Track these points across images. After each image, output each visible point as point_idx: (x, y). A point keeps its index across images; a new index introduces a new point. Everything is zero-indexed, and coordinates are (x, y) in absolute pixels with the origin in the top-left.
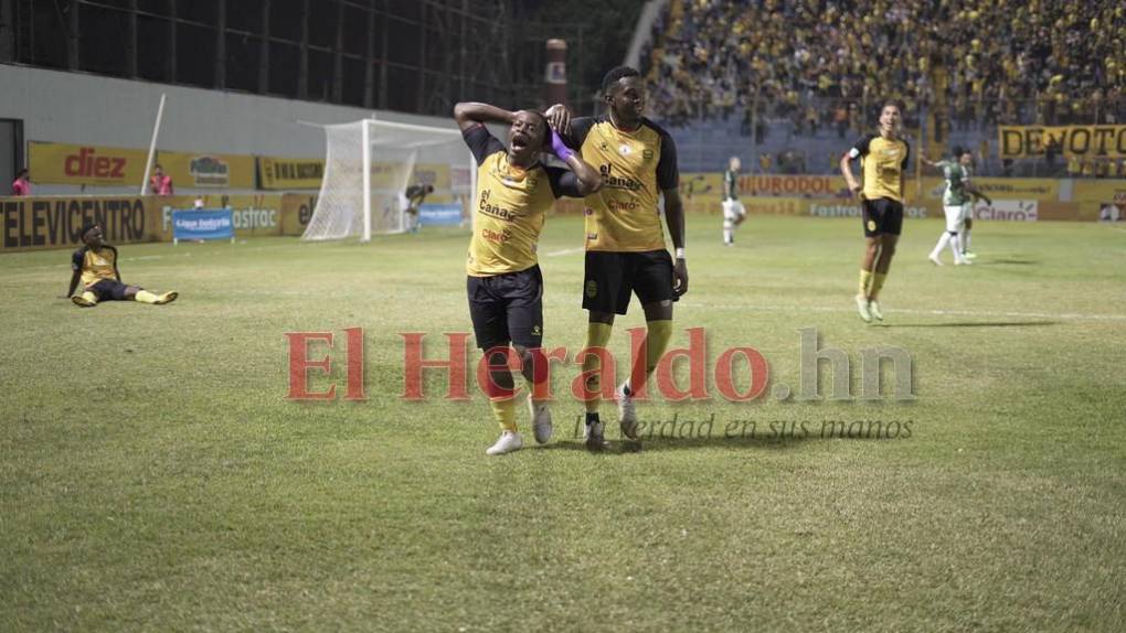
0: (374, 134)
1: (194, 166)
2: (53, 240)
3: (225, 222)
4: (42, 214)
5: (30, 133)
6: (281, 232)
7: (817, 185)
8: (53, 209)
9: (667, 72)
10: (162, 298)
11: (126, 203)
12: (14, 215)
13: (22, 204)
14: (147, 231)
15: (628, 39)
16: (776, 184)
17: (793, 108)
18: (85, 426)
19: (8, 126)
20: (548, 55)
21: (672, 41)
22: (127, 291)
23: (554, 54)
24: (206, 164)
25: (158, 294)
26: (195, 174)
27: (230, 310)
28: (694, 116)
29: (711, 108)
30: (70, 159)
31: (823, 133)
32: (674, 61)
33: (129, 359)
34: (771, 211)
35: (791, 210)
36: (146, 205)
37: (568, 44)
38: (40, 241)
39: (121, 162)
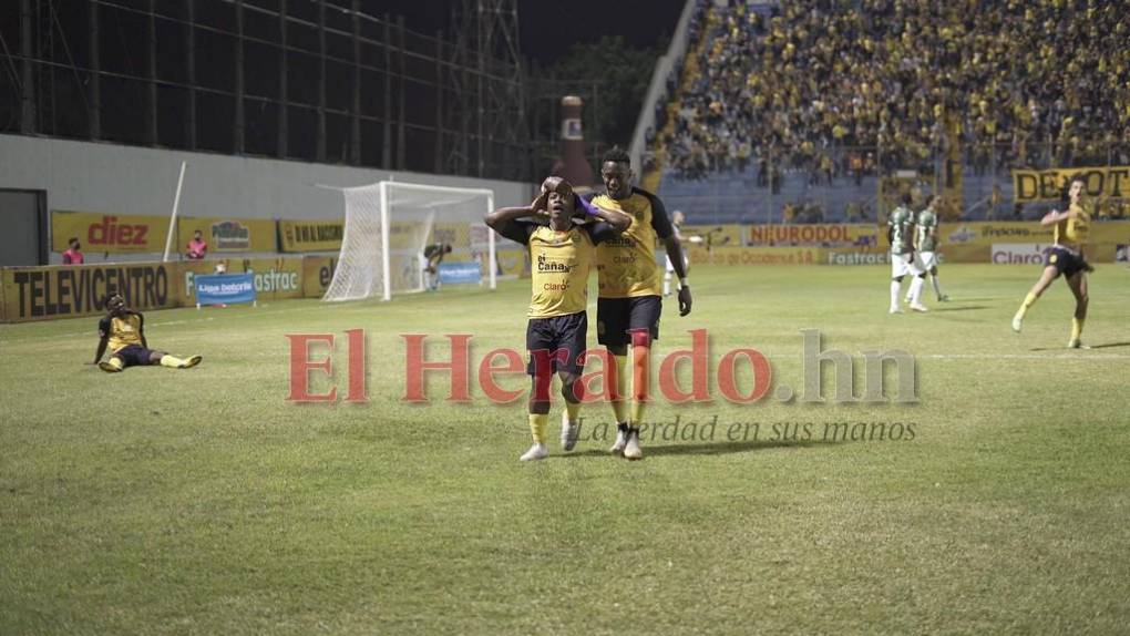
0: (391, 195)
1: (215, 231)
2: (78, 309)
3: (248, 286)
4: (67, 283)
5: (52, 204)
6: (302, 295)
7: (835, 234)
8: (78, 277)
9: (683, 126)
10: (186, 362)
11: (149, 270)
12: (40, 285)
13: (47, 273)
14: (170, 296)
15: (644, 93)
16: (794, 233)
17: (809, 158)
18: (116, 483)
19: (32, 197)
20: (563, 112)
21: (686, 95)
22: (152, 356)
23: (569, 111)
24: (228, 229)
25: (183, 358)
26: (217, 238)
27: (251, 373)
28: (712, 169)
29: (728, 161)
30: (93, 228)
31: (840, 182)
32: (690, 114)
33: (157, 420)
34: (789, 260)
35: (809, 259)
36: (169, 271)
37: (583, 100)
38: (65, 309)
39: (143, 229)
